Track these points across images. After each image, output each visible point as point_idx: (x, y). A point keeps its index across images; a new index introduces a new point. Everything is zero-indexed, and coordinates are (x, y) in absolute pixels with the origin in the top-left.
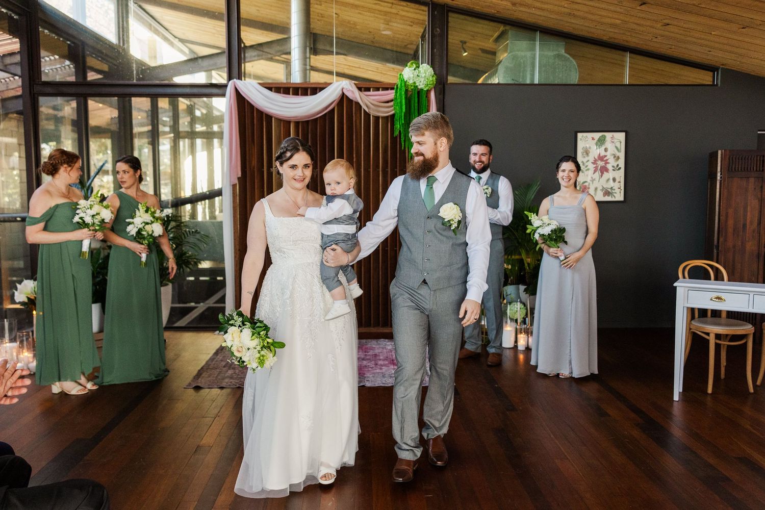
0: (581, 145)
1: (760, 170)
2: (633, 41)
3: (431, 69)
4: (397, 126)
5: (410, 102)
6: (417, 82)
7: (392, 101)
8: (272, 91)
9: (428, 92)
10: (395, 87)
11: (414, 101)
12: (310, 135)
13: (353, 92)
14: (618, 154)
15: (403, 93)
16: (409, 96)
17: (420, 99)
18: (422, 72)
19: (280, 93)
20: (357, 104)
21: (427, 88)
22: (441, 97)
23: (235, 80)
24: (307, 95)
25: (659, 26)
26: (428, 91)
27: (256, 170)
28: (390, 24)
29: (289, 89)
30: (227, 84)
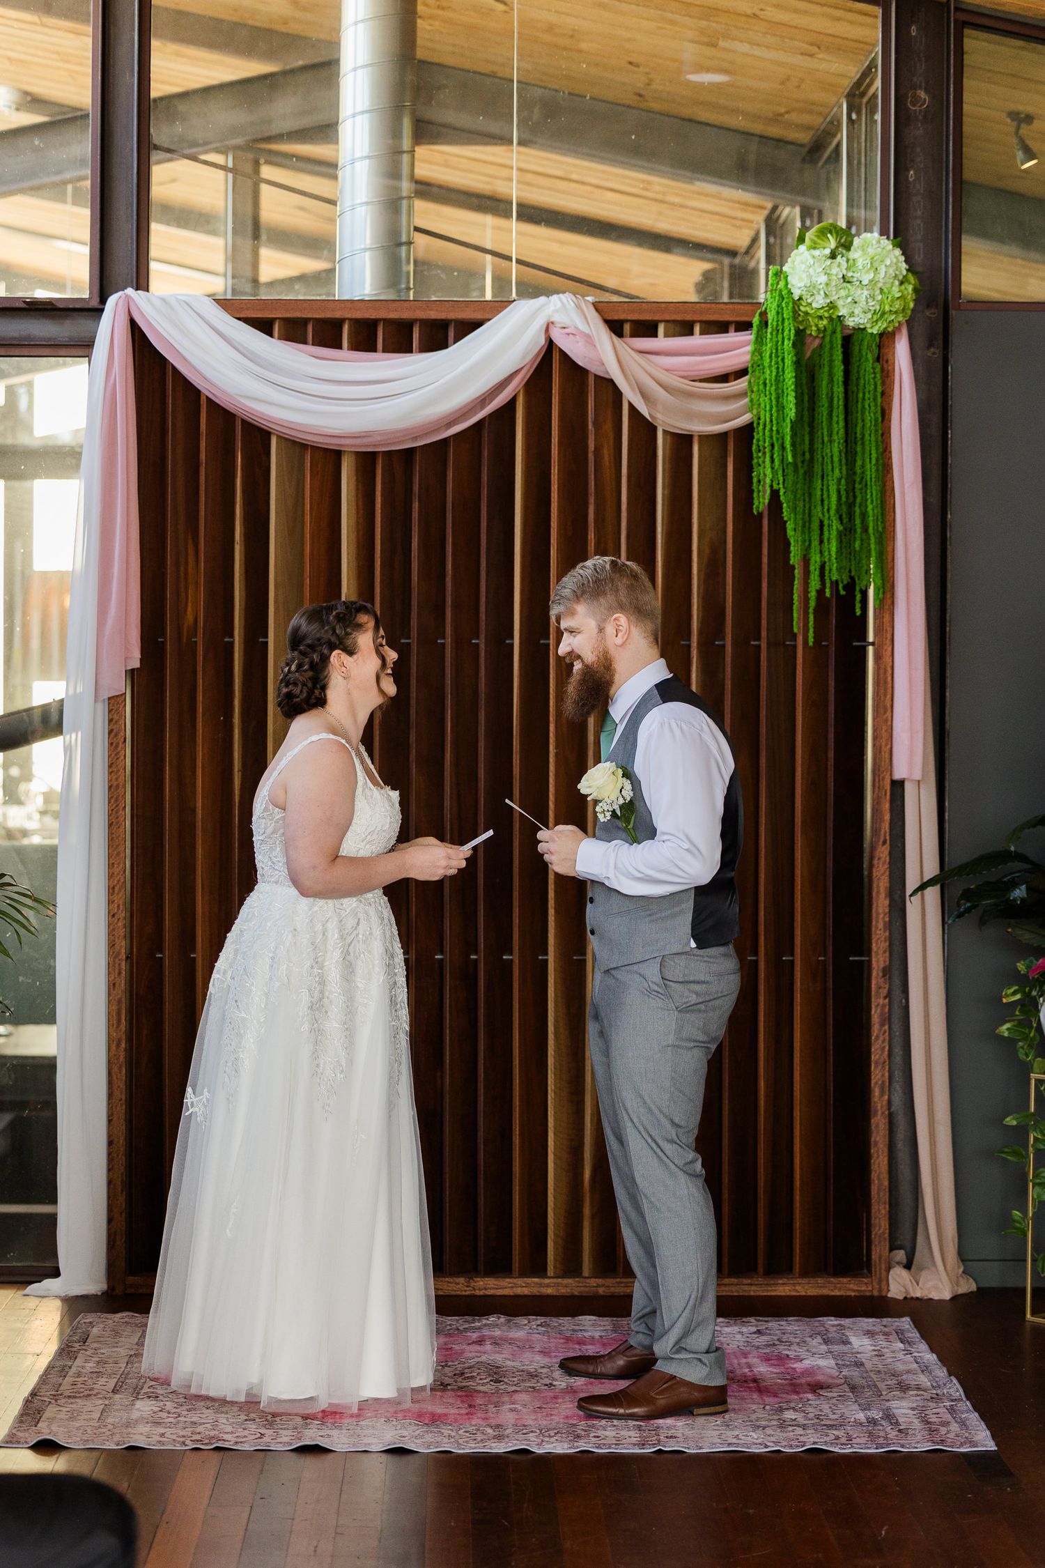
3: (898, 252)
4: (766, 474)
5: (812, 378)
6: (840, 303)
7: (742, 373)
8: (271, 334)
9: (886, 339)
10: (756, 321)
11: (831, 375)
12: (416, 505)
13: (589, 340)
15: (788, 345)
16: (808, 354)
17: (854, 369)
18: (860, 263)
19: (305, 342)
20: (608, 387)
21: (881, 325)
22: (935, 353)
23: (130, 291)
24: (405, 348)
26: (881, 335)
27: (200, 640)
28: (722, 43)
29: (337, 324)
30: (95, 303)
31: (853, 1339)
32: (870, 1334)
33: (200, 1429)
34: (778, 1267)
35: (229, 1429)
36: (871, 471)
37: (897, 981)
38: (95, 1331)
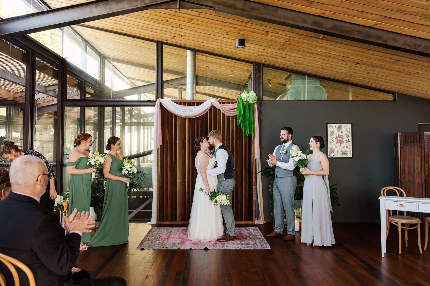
0: (329, 130)
1: (419, 143)
2: (354, 80)
3: (255, 93)
4: (240, 121)
5: (245, 109)
6: (248, 100)
7: (236, 108)
8: (177, 104)
9: (254, 104)
10: (238, 102)
11: (247, 108)
12: (196, 125)
13: (217, 104)
14: (348, 134)
15: (242, 105)
16: (244, 106)
17: (250, 108)
18: (250, 95)
19: (182, 105)
20: (219, 110)
21: (253, 102)
22: (260, 106)
23: (160, 99)
24: (194, 106)
25: (365, 73)
26: (253, 104)
27: (169, 142)
28: (234, 71)
29: (186, 103)
30: (156, 101)
31: (251, 230)
32: (253, 230)
33: (164, 246)
34: (241, 220)
35: (168, 245)
36: (252, 120)
37: (256, 184)
38: (153, 230)
